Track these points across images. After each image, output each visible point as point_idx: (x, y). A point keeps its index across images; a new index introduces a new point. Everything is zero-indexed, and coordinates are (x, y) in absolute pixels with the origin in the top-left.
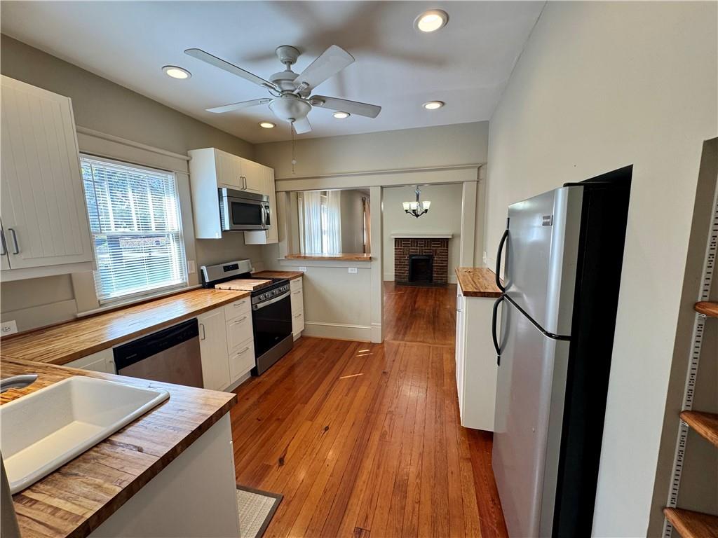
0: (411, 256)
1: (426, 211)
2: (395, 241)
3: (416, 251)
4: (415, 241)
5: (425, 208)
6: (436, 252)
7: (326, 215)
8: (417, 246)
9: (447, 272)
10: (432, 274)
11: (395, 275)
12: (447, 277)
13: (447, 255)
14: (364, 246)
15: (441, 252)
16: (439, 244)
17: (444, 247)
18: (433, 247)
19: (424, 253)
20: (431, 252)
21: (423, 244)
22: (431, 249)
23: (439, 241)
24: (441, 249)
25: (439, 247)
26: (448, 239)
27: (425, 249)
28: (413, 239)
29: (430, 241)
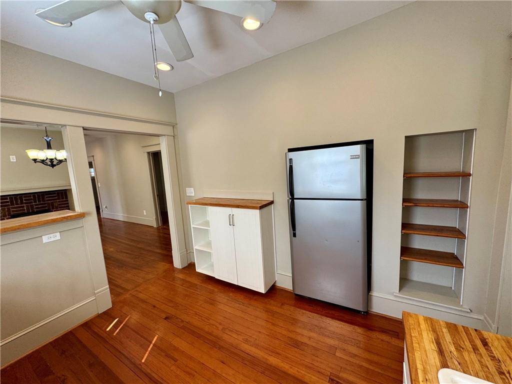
3: (21, 208)
6: (53, 205)
15: (60, 205)
16: (55, 196)
17: (63, 198)
18: (47, 200)
19: (35, 210)
20: (46, 207)
21: (31, 199)
22: (45, 204)
23: (55, 194)
24: (59, 202)
25: (56, 199)
26: (66, 190)
27: (36, 205)
28: (13, 195)
29: (42, 195)
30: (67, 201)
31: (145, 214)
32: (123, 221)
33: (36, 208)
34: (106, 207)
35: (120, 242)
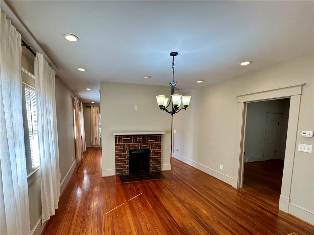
0: (131, 151)
1: (186, 106)
2: (115, 137)
3: (135, 146)
4: (134, 137)
5: (184, 104)
6: (152, 146)
7: (34, 109)
8: (136, 142)
9: (160, 162)
10: (149, 165)
11: (116, 170)
12: (160, 166)
13: (160, 148)
14: (75, 141)
15: (156, 146)
16: (154, 139)
17: (158, 142)
18: (150, 142)
19: (142, 148)
20: (148, 147)
21: (141, 140)
22: (148, 144)
23: (154, 137)
24: (156, 144)
25: (154, 142)
26: (161, 135)
27: (143, 144)
28: (133, 135)
29: (147, 137)
30: (161, 144)
31: (221, 168)
32: (192, 167)
33: (143, 147)
34: (177, 150)
35: (187, 185)
